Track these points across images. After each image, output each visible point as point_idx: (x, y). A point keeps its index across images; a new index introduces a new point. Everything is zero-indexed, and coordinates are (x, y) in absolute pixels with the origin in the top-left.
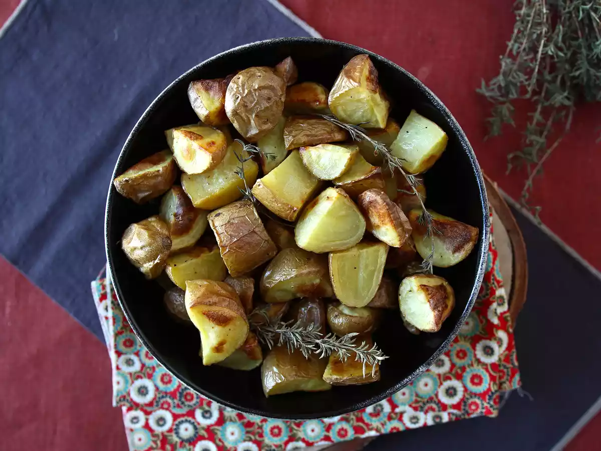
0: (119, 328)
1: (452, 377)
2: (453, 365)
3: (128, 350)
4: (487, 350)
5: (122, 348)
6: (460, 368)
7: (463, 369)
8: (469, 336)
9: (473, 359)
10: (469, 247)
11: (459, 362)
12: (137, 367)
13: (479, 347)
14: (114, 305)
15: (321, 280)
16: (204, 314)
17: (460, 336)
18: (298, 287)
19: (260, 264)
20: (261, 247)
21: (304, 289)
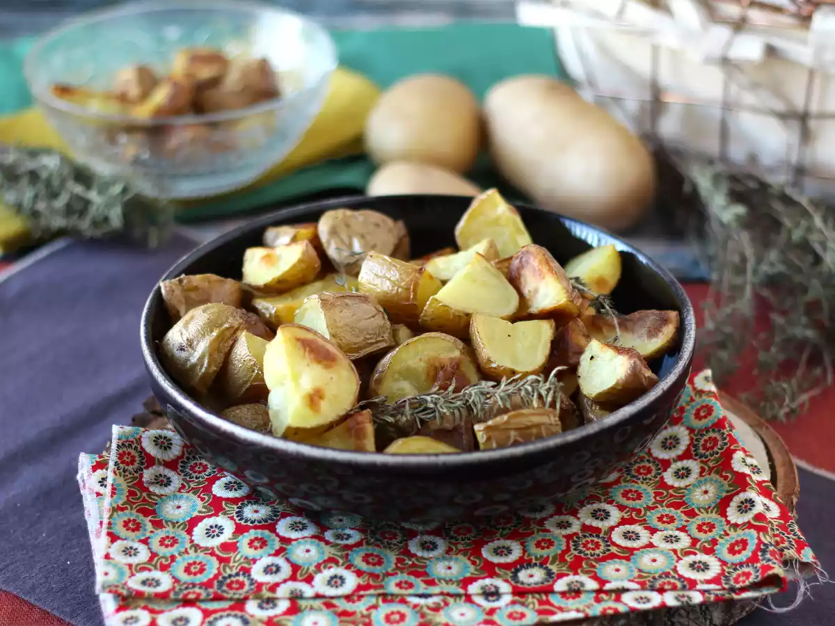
0: (120, 503)
1: (697, 552)
2: (695, 541)
3: (130, 534)
4: (744, 506)
5: (119, 530)
6: (706, 542)
7: (714, 542)
8: (713, 505)
9: (727, 528)
10: (668, 331)
11: (704, 537)
12: (143, 555)
13: (732, 510)
14: (118, 469)
15: (462, 353)
16: (298, 340)
17: (699, 509)
18: (429, 359)
19: (372, 349)
20: (373, 317)
21: (437, 364)
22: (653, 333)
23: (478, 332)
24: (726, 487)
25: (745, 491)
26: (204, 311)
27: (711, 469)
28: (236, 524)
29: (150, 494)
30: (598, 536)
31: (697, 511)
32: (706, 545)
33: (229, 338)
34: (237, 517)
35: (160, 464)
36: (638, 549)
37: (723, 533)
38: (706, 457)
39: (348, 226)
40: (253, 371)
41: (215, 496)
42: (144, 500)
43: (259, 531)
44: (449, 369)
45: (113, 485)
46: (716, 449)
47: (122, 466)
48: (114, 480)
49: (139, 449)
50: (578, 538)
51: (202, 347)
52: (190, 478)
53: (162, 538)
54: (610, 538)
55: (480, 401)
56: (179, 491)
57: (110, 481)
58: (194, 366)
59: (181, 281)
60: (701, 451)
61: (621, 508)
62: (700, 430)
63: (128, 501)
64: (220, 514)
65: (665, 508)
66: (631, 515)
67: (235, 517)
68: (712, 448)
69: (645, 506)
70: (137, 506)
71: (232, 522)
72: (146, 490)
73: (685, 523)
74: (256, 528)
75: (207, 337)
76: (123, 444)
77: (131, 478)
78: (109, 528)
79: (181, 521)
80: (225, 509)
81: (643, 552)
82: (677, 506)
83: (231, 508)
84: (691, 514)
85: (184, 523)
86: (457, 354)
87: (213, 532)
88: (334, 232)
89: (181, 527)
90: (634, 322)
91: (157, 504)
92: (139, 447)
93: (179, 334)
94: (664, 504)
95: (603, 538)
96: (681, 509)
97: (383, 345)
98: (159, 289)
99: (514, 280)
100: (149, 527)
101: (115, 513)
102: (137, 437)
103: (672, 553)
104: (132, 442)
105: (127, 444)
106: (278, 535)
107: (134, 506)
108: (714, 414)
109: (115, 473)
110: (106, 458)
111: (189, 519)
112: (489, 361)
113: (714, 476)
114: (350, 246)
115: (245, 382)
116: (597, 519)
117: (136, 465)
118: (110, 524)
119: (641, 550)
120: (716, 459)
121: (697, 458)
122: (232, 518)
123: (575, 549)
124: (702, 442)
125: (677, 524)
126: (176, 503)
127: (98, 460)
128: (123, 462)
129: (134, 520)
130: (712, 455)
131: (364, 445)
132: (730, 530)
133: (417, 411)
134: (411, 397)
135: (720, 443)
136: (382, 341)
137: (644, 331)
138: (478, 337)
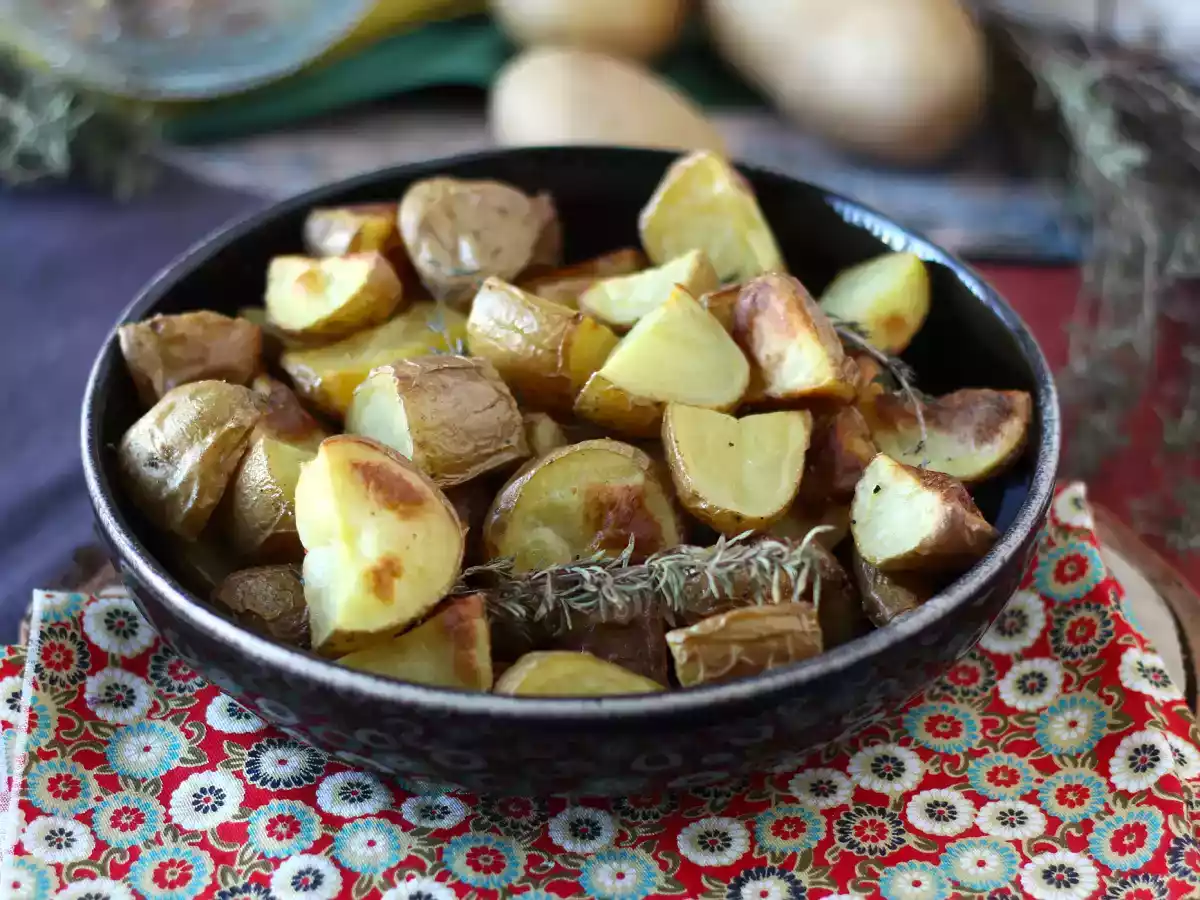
0: (44, 743)
1: (1056, 845)
2: (1053, 822)
3: (60, 803)
4: (1139, 757)
5: (42, 797)
6: (1072, 825)
7: (1087, 825)
8: (1086, 751)
9: (1109, 798)
11: (1070, 814)
12: (82, 847)
13: (1118, 764)
14: (41, 678)
15: (647, 477)
16: (355, 466)
17: (1060, 757)
18: (588, 493)
19: (489, 465)
20: (492, 406)
21: (603, 498)
22: (986, 433)
23: (677, 442)
24: (1109, 719)
25: (1142, 728)
26: (192, 398)
27: (1082, 681)
28: (246, 786)
29: (98, 723)
30: (882, 812)
31: (1056, 761)
32: (1073, 831)
33: (236, 447)
34: (249, 772)
35: (115, 664)
36: (952, 840)
37: (1101, 808)
38: (1074, 656)
39: (451, 215)
40: (278, 509)
41: (209, 728)
42: (87, 735)
43: (286, 802)
44: (624, 507)
45: (31, 709)
46: (1091, 643)
47: (48, 672)
48: (34, 699)
49: (79, 639)
50: (848, 815)
51: (189, 461)
52: (168, 690)
53: (116, 812)
54: (904, 816)
55: (678, 582)
56: (149, 717)
57: (26, 701)
58: (174, 497)
59: (154, 326)
60: (1066, 643)
61: (925, 753)
62: (1066, 604)
63: (57, 742)
64: (218, 765)
65: (1001, 753)
66: (941, 767)
67: (245, 774)
68: (1085, 640)
69: (966, 749)
70: (74, 749)
71: (238, 783)
72: (91, 716)
73: (1037, 786)
74: (281, 795)
75: (197, 445)
76: (51, 630)
77: (65, 693)
78: (23, 793)
79: (151, 777)
80: (227, 757)
81: (959, 846)
82: (1021, 749)
83: (237, 754)
84: (1046, 766)
85: (154, 782)
86: (638, 479)
87: (207, 800)
88: (426, 227)
89: (150, 790)
90: (953, 411)
91: (106, 743)
92: (78, 634)
93: (149, 436)
94: (1000, 744)
95: (892, 816)
96: (1030, 757)
97: (508, 457)
98: (116, 340)
99: (742, 336)
100: (94, 788)
101: (34, 765)
102: (75, 614)
103: (1012, 847)
104: (67, 625)
105: (57, 629)
106: (318, 810)
107: (69, 749)
108: (1089, 573)
109: (35, 685)
110: (22, 653)
111: (163, 773)
112: (696, 497)
113: (1088, 695)
114: (455, 252)
115: (265, 527)
116: (881, 776)
117: (73, 669)
118: (24, 784)
119: (958, 841)
120: (1091, 661)
121: (1058, 655)
122: (239, 775)
123: (842, 840)
124: (1067, 626)
125: (1022, 786)
126: (143, 740)
127: (8, 657)
128: (50, 665)
129: (68, 777)
130: (1084, 653)
131: (471, 657)
132: (1115, 803)
133: (565, 593)
134: (556, 568)
135: (1098, 632)
136: (506, 449)
137: (969, 431)
138: (676, 450)
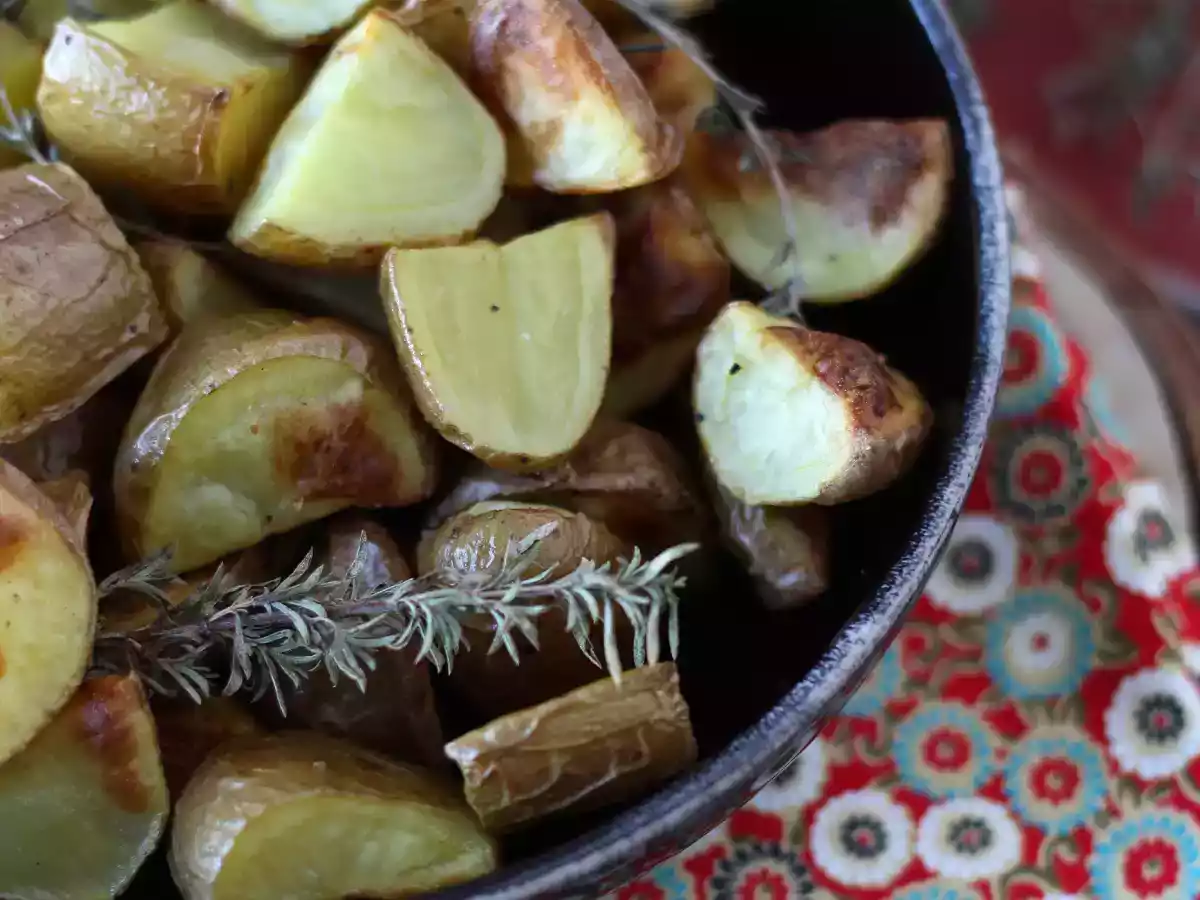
1: (1042, 884)
2: (1033, 837)
4: (1153, 716)
6: (1062, 839)
7: (1083, 840)
8: (1066, 693)
9: (1112, 784)
10: (927, 196)
11: (1055, 818)
13: (1120, 720)
15: (367, 386)
17: (1027, 703)
18: (277, 427)
19: (108, 374)
20: (102, 280)
21: (303, 435)
22: (883, 214)
23: (410, 330)
24: (1099, 639)
25: (1152, 663)
27: (1049, 564)
30: (776, 853)
31: (1023, 713)
32: (1063, 852)
36: (889, 893)
38: (1033, 517)
44: (337, 443)
46: (1056, 497)
50: (726, 866)
54: (808, 856)
61: (825, 723)
62: (1009, 424)
65: (937, 703)
66: (853, 748)
68: (1046, 490)
69: (884, 703)
73: (999, 766)
82: (967, 689)
84: (1010, 724)
86: (352, 391)
95: (790, 857)
96: (982, 705)
99: (486, 86)
103: (975, 898)
113: (1059, 590)
119: (898, 894)
120: (1059, 531)
121: (1006, 514)
124: (1016, 464)
125: (977, 768)
130: (1047, 515)
131: (133, 774)
132: (1122, 798)
133: (267, 640)
134: (247, 603)
135: (1068, 480)
136: (132, 343)
137: (860, 207)
138: (411, 347)
